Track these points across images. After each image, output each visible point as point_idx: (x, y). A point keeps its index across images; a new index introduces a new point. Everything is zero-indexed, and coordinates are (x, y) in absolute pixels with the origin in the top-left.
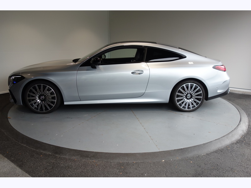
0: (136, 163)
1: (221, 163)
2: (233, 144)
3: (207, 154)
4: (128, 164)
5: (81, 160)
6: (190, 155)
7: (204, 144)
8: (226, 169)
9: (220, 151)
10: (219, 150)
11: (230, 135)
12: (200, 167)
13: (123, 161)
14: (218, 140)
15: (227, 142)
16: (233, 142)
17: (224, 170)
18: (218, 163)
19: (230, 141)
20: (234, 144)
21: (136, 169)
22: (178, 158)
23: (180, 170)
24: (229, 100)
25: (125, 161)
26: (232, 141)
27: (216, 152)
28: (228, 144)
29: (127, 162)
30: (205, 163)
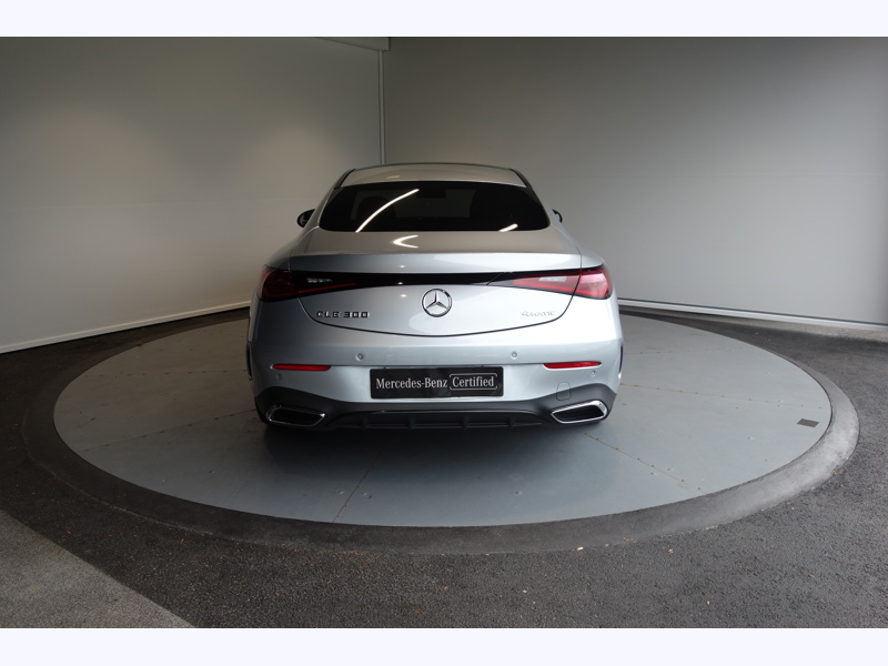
0: (493, 557)
1: (766, 553)
2: (805, 495)
3: (723, 527)
4: (465, 561)
5: (313, 551)
6: (667, 530)
7: (711, 496)
8: (785, 569)
9: (765, 517)
10: (760, 512)
11: (798, 467)
12: (699, 565)
13: (448, 553)
14: (755, 483)
15: (787, 489)
16: (806, 490)
17: (776, 574)
18: (756, 554)
19: (797, 486)
20: (810, 495)
21: (494, 575)
22: (628, 538)
23: (635, 576)
24: (795, 357)
25: (457, 552)
26: (804, 484)
27: (751, 519)
28: (792, 495)
29: (464, 554)
30: (717, 554)
